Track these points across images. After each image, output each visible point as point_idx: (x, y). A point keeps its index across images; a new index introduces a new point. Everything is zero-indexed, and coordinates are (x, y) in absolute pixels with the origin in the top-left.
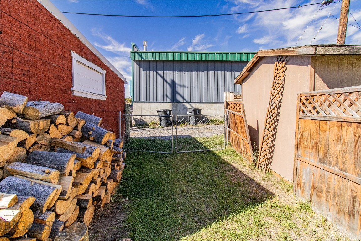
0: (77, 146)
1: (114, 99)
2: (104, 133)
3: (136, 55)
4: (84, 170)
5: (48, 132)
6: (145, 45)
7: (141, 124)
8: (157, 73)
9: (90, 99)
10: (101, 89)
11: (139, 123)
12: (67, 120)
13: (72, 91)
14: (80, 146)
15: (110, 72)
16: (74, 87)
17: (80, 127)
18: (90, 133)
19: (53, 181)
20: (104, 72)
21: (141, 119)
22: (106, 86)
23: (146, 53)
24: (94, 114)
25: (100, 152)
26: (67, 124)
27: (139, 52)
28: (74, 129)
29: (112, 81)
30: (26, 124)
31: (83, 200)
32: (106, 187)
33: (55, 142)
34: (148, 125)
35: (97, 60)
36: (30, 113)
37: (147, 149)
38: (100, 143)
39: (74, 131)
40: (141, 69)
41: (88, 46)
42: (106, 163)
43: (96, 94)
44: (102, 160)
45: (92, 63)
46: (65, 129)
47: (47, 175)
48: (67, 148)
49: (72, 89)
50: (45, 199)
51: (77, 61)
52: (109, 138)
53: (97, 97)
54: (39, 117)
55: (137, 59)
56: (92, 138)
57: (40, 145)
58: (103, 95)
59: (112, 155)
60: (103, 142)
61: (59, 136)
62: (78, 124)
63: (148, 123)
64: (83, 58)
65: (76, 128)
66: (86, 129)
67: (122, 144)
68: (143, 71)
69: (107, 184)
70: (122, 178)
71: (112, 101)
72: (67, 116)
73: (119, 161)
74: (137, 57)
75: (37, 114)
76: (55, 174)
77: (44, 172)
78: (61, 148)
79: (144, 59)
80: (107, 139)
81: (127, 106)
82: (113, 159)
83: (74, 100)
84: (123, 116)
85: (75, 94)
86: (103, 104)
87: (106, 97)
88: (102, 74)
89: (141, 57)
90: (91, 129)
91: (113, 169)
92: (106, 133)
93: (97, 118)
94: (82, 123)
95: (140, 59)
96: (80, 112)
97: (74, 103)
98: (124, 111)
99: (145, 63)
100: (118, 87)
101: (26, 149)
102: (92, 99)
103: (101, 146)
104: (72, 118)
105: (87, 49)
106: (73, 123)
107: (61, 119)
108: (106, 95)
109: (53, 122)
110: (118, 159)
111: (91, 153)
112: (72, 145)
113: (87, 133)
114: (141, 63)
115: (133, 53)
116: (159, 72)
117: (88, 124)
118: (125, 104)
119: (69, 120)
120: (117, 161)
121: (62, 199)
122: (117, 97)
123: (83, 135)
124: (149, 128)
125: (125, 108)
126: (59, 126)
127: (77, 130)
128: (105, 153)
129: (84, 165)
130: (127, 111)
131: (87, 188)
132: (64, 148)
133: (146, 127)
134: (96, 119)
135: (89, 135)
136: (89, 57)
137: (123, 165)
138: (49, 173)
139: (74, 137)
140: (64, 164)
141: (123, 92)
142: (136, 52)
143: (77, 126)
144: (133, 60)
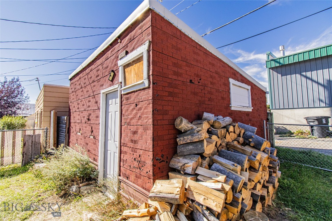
0: (246, 150)
1: (258, 109)
2: (263, 141)
3: (273, 62)
4: (252, 169)
5: (225, 137)
6: (282, 50)
7: (284, 133)
8: (301, 75)
9: (241, 111)
10: (248, 102)
11: (281, 131)
12: (234, 129)
13: (231, 107)
14: (248, 150)
15: (254, 87)
16: (232, 104)
17: (242, 135)
18: (251, 140)
19: (238, 173)
20: (249, 87)
21: (283, 127)
22: (251, 99)
23: (284, 58)
24: (250, 124)
25: (261, 157)
26: (234, 132)
27: (275, 59)
28: (238, 136)
29: (255, 94)
30: (216, 132)
31: (254, 194)
32: (268, 190)
33: (229, 144)
34: (293, 134)
35: (244, 79)
36: (216, 125)
37: (301, 161)
38: (259, 150)
39: (238, 138)
40: (280, 75)
41: (238, 70)
42: (265, 167)
43: (245, 107)
44: (262, 164)
45: (241, 83)
46: (233, 136)
47: (236, 167)
48: (238, 150)
49: (230, 106)
50: (238, 185)
51: (233, 84)
52: (266, 146)
53: (246, 109)
54: (222, 127)
55: (273, 66)
56: (252, 144)
57: (223, 146)
58: (250, 106)
59: (269, 162)
60: (262, 149)
61: (231, 141)
62: (240, 133)
63: (292, 132)
64: (236, 80)
65: (239, 136)
66: (246, 137)
67: (275, 153)
68: (282, 76)
69: (268, 188)
70: (278, 186)
71: (257, 111)
72: (234, 126)
73: (275, 168)
74: (273, 64)
75: (220, 125)
76: (239, 168)
77: (234, 165)
78: (234, 149)
79: (282, 64)
80: (265, 146)
81: (270, 115)
82: (269, 165)
83: (232, 113)
84: (268, 125)
85: (233, 109)
86: (250, 115)
87: (252, 108)
88: (248, 90)
89: (279, 63)
90: (251, 137)
91: (270, 175)
92: (265, 142)
93: (253, 127)
94: (243, 131)
95: (277, 65)
96: (239, 123)
97: (232, 115)
98: (267, 120)
99: (283, 69)
100: (261, 98)
101: (217, 147)
102: (242, 111)
103: (261, 152)
104: (237, 128)
105: (238, 72)
106: (237, 132)
107: (231, 129)
108: (252, 107)
109: (227, 131)
110: (274, 166)
111: (255, 157)
112: (242, 148)
113: (248, 139)
114: (279, 69)
115: (269, 61)
116: (304, 74)
117: (248, 133)
118: (268, 113)
119: (235, 129)
120: (274, 168)
121: (245, 187)
122: (261, 107)
123: (244, 141)
124: (295, 137)
125: (268, 117)
126: (230, 133)
127: (240, 137)
128: (265, 159)
129: (251, 165)
130: (270, 120)
131: (255, 185)
132: (236, 150)
133: (291, 137)
134: (252, 129)
135: (250, 142)
136: (239, 79)
137: (279, 173)
138: (236, 166)
139: (239, 142)
140: (243, 162)
141: (265, 101)
142: (272, 60)
143: (240, 134)
144: (269, 68)
